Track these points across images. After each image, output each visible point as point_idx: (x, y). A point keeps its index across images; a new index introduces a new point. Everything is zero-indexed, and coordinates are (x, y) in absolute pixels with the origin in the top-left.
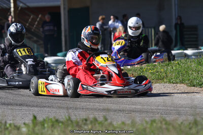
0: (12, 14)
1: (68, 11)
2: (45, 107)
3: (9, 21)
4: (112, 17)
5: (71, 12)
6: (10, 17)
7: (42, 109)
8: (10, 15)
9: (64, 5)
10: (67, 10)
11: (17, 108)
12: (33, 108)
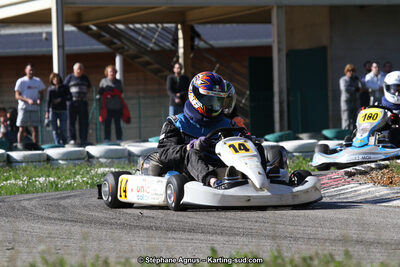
0: (181, 60)
1: (288, 55)
2: (238, 235)
3: (174, 73)
4: (374, 65)
5: (293, 57)
6: (177, 66)
7: (232, 238)
8: (177, 61)
9: (279, 43)
10: (284, 53)
11: (185, 236)
12: (214, 237)
